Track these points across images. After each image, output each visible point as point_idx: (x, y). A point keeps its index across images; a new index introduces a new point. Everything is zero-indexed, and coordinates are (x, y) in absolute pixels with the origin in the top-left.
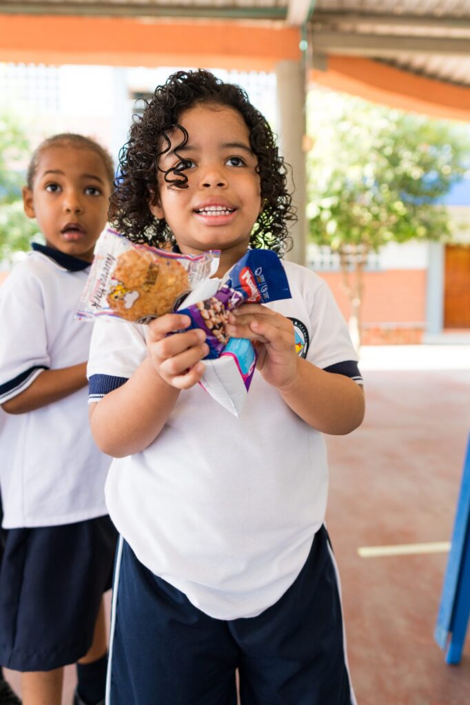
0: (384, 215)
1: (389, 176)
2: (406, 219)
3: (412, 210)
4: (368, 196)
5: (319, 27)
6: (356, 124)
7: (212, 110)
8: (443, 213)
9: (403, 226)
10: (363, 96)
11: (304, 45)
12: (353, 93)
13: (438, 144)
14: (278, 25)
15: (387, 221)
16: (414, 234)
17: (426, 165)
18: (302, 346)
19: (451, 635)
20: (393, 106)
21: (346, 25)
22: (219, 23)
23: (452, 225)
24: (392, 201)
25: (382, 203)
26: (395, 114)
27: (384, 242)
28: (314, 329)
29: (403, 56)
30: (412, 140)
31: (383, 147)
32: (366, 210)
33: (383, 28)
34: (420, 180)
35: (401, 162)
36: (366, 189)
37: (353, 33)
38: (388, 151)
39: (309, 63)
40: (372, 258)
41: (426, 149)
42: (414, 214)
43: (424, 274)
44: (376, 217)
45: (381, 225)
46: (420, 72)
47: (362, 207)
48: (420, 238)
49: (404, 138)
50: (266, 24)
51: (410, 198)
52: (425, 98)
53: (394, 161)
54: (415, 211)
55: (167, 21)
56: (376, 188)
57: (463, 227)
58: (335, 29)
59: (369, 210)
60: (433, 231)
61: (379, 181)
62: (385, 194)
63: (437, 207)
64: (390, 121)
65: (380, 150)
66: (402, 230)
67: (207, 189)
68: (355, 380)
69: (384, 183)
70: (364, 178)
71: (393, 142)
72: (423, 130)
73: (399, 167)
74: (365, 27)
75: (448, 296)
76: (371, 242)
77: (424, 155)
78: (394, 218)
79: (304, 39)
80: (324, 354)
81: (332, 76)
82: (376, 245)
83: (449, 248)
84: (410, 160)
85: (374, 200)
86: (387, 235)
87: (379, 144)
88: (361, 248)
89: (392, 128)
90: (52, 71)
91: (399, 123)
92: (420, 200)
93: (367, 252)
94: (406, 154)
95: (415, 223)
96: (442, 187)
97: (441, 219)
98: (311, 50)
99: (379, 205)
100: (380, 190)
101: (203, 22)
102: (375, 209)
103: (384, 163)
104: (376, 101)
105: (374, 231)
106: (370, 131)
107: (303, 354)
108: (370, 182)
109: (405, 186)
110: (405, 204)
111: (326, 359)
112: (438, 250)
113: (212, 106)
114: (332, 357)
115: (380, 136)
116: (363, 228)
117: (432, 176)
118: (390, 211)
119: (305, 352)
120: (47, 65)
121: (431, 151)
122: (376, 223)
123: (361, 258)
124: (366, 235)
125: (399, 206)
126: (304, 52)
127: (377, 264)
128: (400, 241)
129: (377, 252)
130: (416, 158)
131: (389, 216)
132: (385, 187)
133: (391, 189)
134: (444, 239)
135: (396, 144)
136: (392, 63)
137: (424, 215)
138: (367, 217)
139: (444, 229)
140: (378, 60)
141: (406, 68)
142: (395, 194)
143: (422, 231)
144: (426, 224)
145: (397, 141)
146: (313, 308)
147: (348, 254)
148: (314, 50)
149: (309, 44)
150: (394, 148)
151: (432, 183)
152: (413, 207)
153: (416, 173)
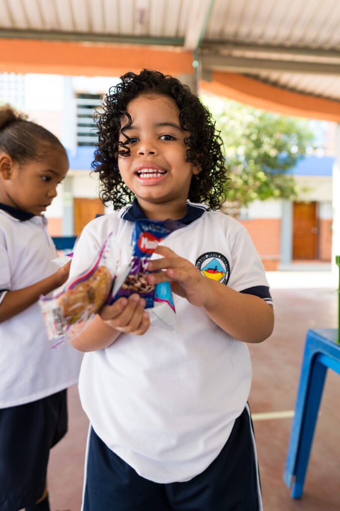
0: (251, 181)
1: (255, 154)
2: (266, 184)
3: (270, 178)
4: (240, 168)
5: (206, 51)
6: (232, 118)
7: (149, 98)
8: (292, 180)
9: (265, 189)
10: (237, 99)
11: (196, 64)
12: (230, 97)
13: (287, 133)
14: (178, 50)
15: (253, 185)
16: (272, 194)
17: (280, 147)
18: (224, 274)
19: (295, 477)
20: (257, 106)
21: (225, 51)
22: (137, 47)
23: (297, 189)
24: (257, 171)
25: (250, 173)
26: (259, 112)
27: (251, 200)
28: (234, 262)
29: (264, 73)
30: (270, 130)
31: (251, 134)
32: (239, 177)
33: (250, 54)
34: (276, 158)
35: (263, 144)
36: (238, 163)
37: (230, 56)
38: (254, 137)
39: (199, 76)
40: (243, 211)
41: (280, 137)
42: (272, 181)
43: (279, 222)
44: (246, 183)
45: (249, 188)
46: (275, 84)
47: (236, 175)
48: (276, 197)
49: (265, 128)
50: (170, 49)
51: (269, 170)
52: (279, 101)
53: (258, 144)
54: (272, 178)
55: (101, 45)
56: (246, 162)
57: (305, 190)
58: (217, 53)
59: (241, 177)
60: (285, 193)
61: (248, 157)
62: (252, 167)
63: (288, 176)
64: (255, 117)
65: (248, 137)
66: (264, 192)
67: (142, 156)
68: (266, 300)
69: (251, 159)
70: (237, 156)
71: (257, 131)
72: (278, 123)
73: (262, 149)
74: (238, 53)
75: (296, 237)
76: (242, 200)
77: (277, 141)
78: (258, 183)
79: (196, 60)
80: (242, 280)
81: (215, 85)
82: (246, 201)
83: (297, 205)
84: (269, 144)
85: (244, 170)
86: (254, 195)
87: (247, 132)
88: (235, 204)
89: (257, 122)
90: (20, 77)
91: (261, 119)
92: (276, 171)
93: (240, 207)
94: (266, 139)
95: (272, 187)
96: (291, 162)
97: (290, 184)
98: (201, 67)
99: (248, 174)
100: (248, 164)
101: (126, 46)
102: (245, 177)
103: (251, 145)
104: (245, 103)
105: (245, 193)
106: (241, 123)
107: (225, 280)
108: (242, 159)
109: (265, 161)
110: (266, 173)
111: (243, 284)
112: (288, 206)
113: (149, 96)
114: (248, 283)
115: (249, 127)
116: (237, 190)
117: (284, 155)
118: (256, 178)
119: (226, 278)
120: (16, 73)
121: (282, 138)
122: (245, 187)
123: (235, 211)
124: (239, 195)
125: (261, 175)
126: (196, 69)
127: (247, 215)
128: (263, 199)
129: (247, 207)
130: (273, 142)
131: (255, 182)
132: (252, 162)
133: (256, 163)
134: (292, 198)
135: (259, 133)
136: (256, 77)
137: (279, 181)
138: (239, 182)
139: (293, 192)
140: (247, 75)
141: (266, 81)
142: (258, 167)
143: (277, 192)
144: (280, 188)
145: (260, 130)
146: (234, 246)
147: (226, 208)
148: (202, 67)
149: (199, 64)
150: (257, 136)
151: (284, 160)
152: (271, 176)
153: (273, 153)
